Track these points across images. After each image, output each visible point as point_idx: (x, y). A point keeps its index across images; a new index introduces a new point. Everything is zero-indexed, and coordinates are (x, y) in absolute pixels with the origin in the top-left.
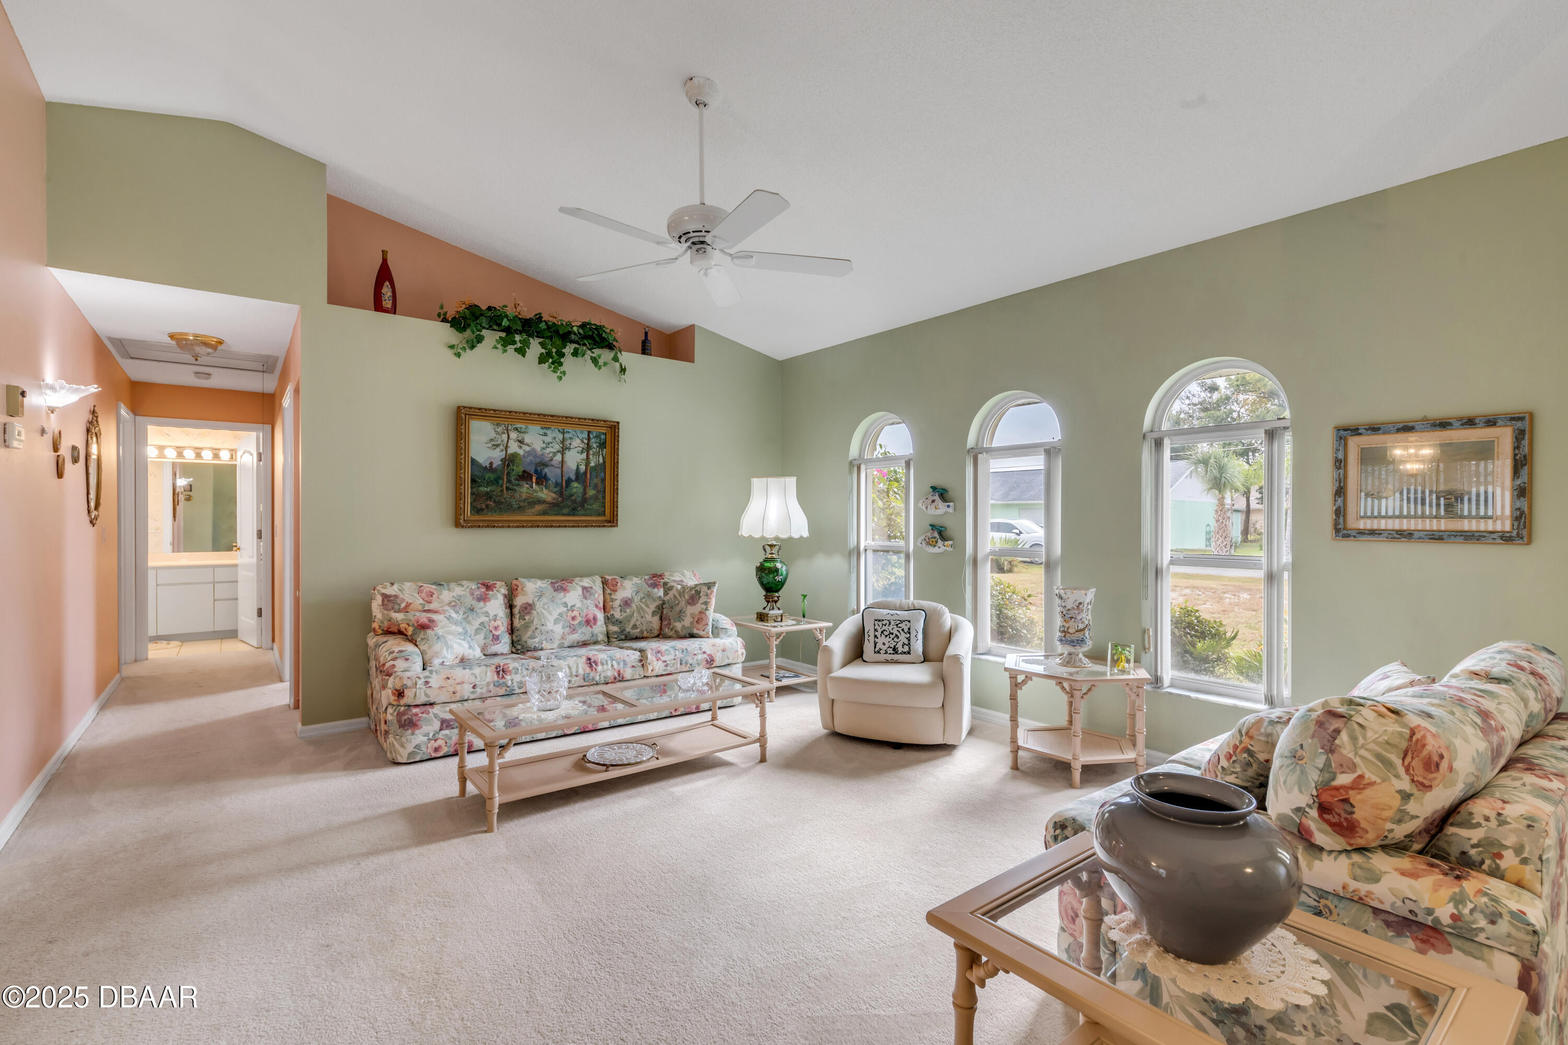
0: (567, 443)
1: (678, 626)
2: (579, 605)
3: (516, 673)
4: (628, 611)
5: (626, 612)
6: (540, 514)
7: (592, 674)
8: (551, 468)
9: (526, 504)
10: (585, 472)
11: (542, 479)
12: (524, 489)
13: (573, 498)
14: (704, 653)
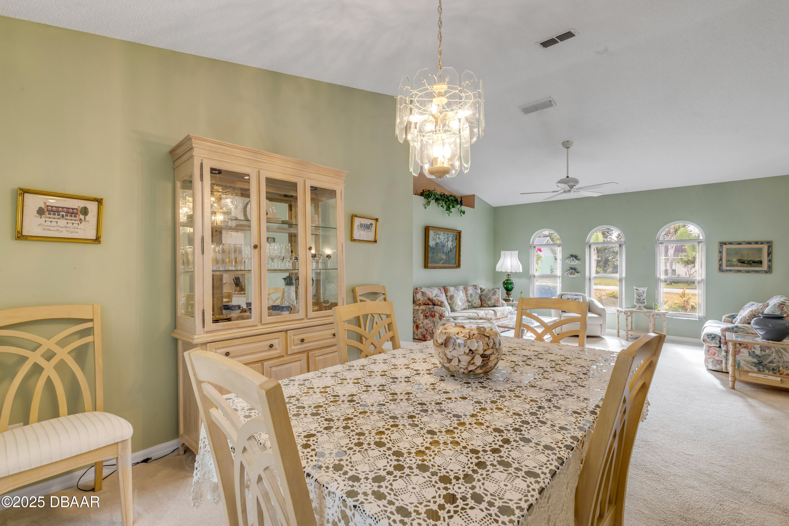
0: (448, 238)
1: (489, 303)
2: (462, 296)
5: (472, 298)
6: (442, 264)
9: (440, 260)
10: (452, 249)
12: (439, 255)
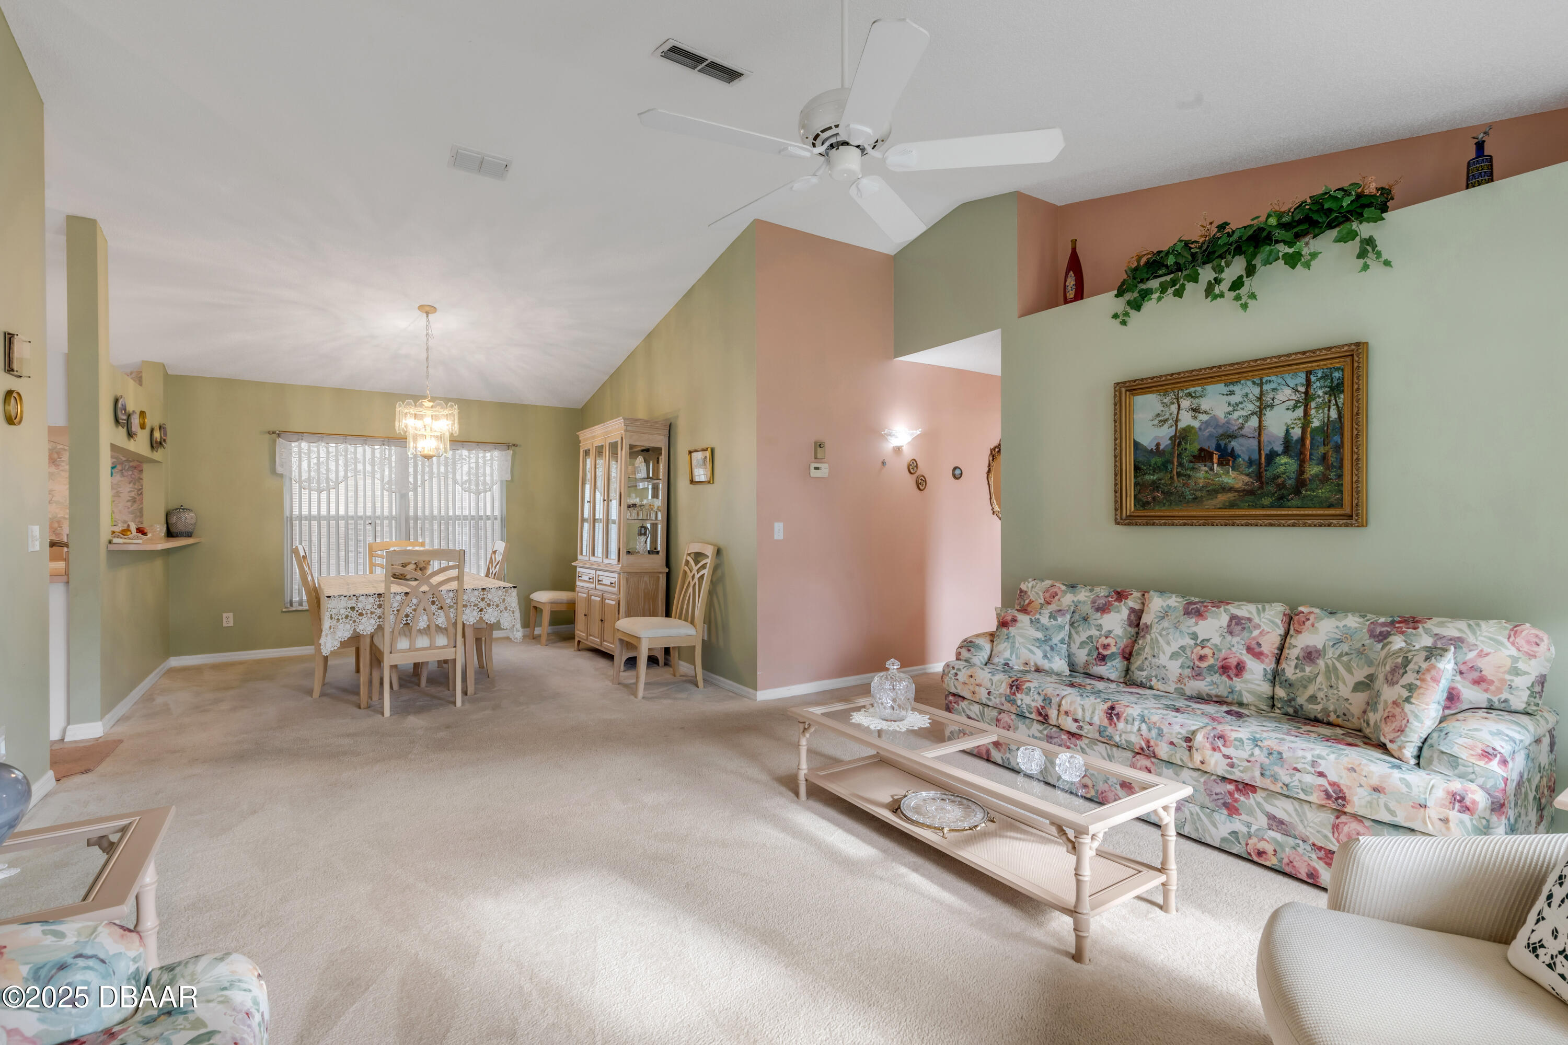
0: (1268, 399)
2: (1216, 640)
3: (1027, 694)
4: (1308, 669)
5: (1303, 670)
6: (1224, 507)
7: (1110, 730)
8: (1241, 440)
9: (1204, 493)
10: (1303, 439)
11: (1227, 457)
12: (1202, 474)
13: (1280, 481)
14: (1321, 774)
